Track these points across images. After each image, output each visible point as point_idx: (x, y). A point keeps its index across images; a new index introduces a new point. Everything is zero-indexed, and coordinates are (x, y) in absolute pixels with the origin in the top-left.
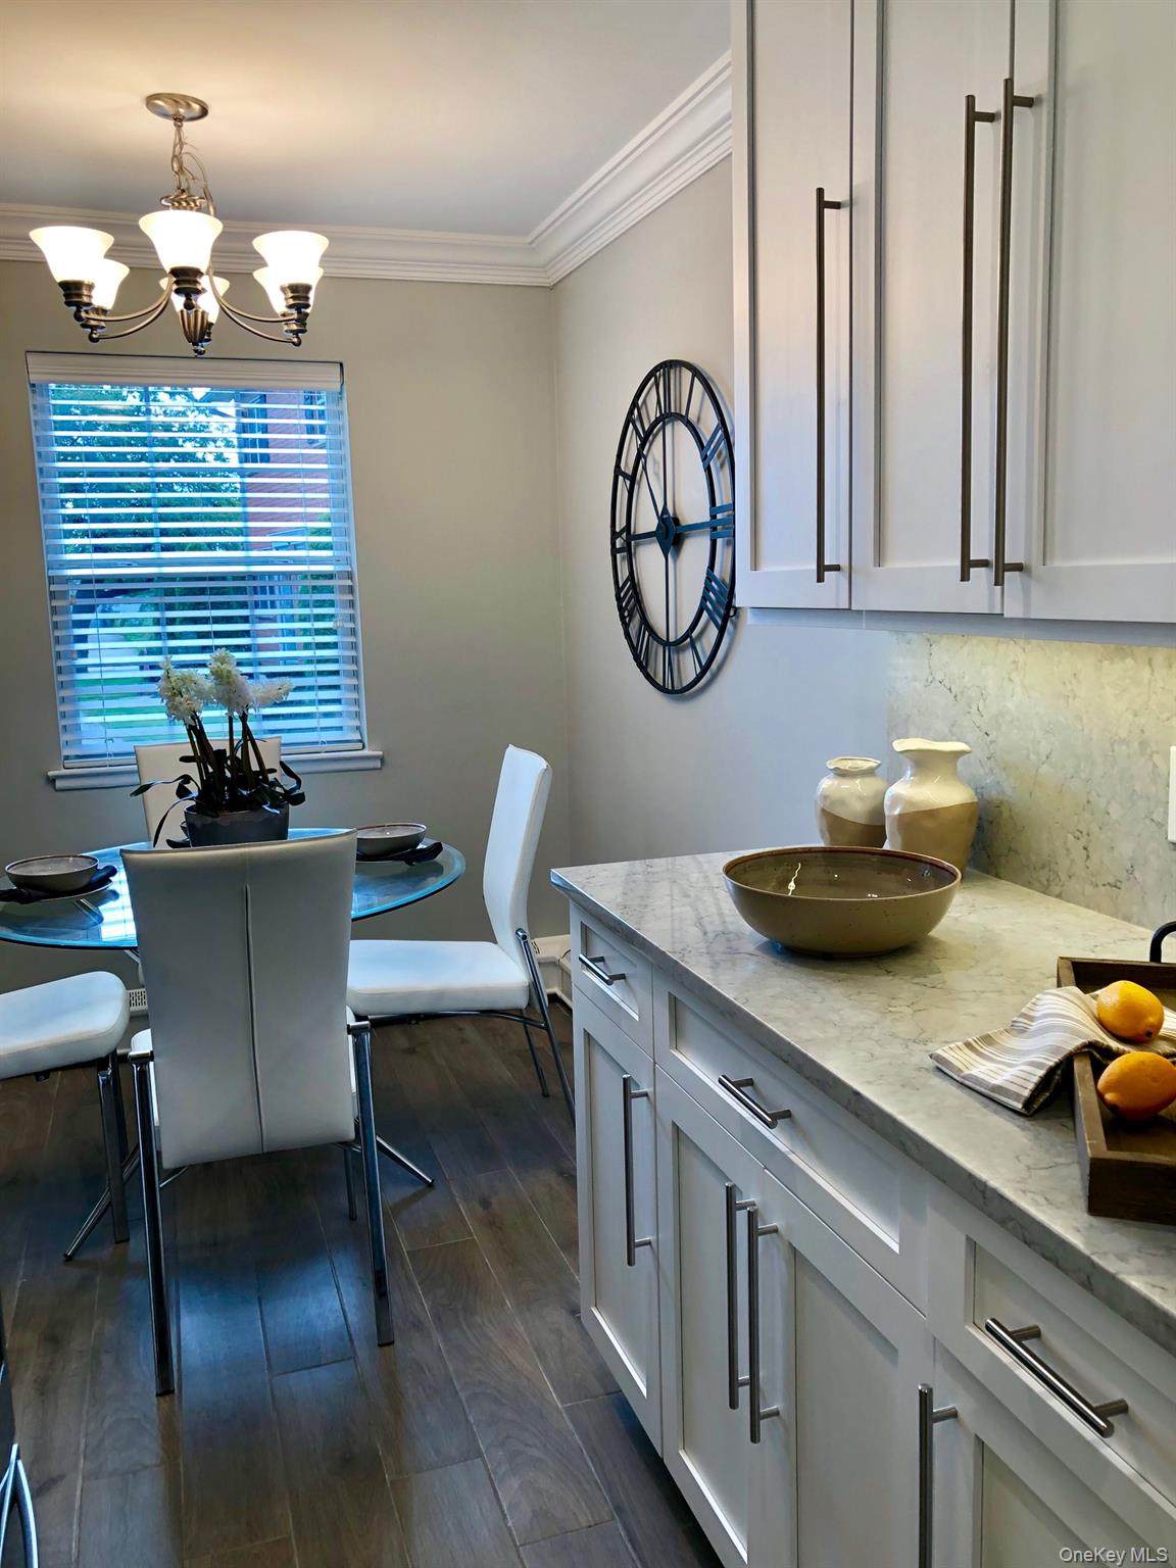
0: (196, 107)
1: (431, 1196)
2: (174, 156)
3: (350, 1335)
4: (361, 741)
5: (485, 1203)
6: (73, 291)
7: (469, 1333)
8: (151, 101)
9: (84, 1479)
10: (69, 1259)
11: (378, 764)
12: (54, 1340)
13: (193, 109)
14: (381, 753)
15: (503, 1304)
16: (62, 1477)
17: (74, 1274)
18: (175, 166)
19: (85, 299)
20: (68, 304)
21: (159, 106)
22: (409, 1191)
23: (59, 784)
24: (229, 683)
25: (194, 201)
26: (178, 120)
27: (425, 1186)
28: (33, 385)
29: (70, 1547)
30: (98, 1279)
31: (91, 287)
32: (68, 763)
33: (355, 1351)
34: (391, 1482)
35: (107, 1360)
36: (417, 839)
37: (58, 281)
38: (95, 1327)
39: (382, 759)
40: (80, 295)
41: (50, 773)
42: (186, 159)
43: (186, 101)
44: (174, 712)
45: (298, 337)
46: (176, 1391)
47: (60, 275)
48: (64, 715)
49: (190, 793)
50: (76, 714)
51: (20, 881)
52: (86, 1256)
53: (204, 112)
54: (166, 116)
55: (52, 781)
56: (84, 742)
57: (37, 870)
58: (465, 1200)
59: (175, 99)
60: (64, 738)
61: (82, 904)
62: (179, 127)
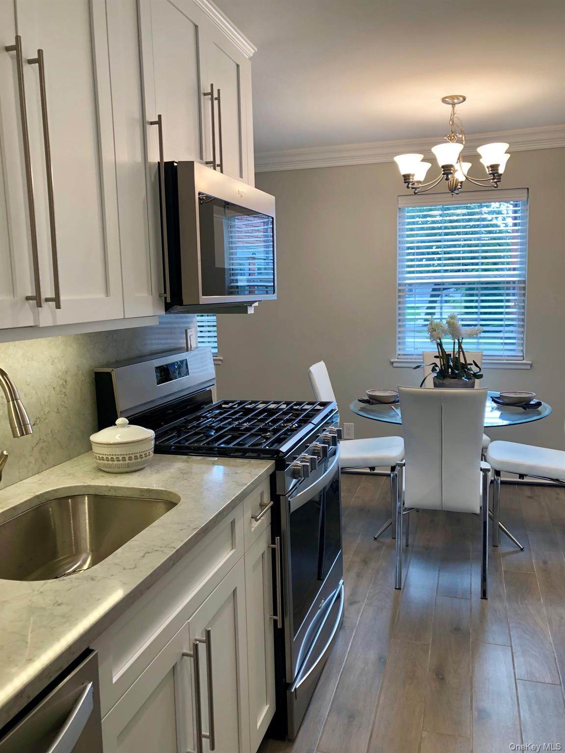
0: (461, 99)
1: (521, 554)
2: (451, 119)
3: (471, 591)
4: (522, 356)
5: (545, 562)
6: (407, 178)
7: (521, 606)
8: (444, 100)
9: (365, 605)
10: (375, 539)
11: (529, 367)
12: (365, 562)
13: (460, 100)
14: (531, 362)
15: (540, 600)
16: (359, 602)
17: (376, 544)
18: (451, 122)
19: (411, 180)
20: (405, 182)
21: (447, 101)
22: (512, 549)
23: (395, 365)
24: (453, 327)
25: (457, 136)
26: (454, 104)
27: (519, 549)
28: (400, 209)
29: (356, 622)
30: (384, 548)
31: (413, 175)
32: (399, 357)
33: (471, 598)
34: (472, 642)
35: (381, 573)
36: (531, 399)
37: (402, 174)
38: (379, 562)
39: (531, 365)
40: (409, 179)
41: (392, 360)
42: (455, 120)
43: (457, 97)
44: (432, 337)
45: (497, 184)
46: (402, 590)
47: (403, 171)
48: (399, 338)
49: (437, 370)
50: (404, 338)
51: (371, 397)
52: (382, 540)
53: (464, 99)
54: (449, 104)
55: (392, 363)
56: (406, 349)
57: (377, 393)
58: (536, 559)
59: (452, 97)
60: (398, 347)
61: (392, 408)
62: (453, 108)
